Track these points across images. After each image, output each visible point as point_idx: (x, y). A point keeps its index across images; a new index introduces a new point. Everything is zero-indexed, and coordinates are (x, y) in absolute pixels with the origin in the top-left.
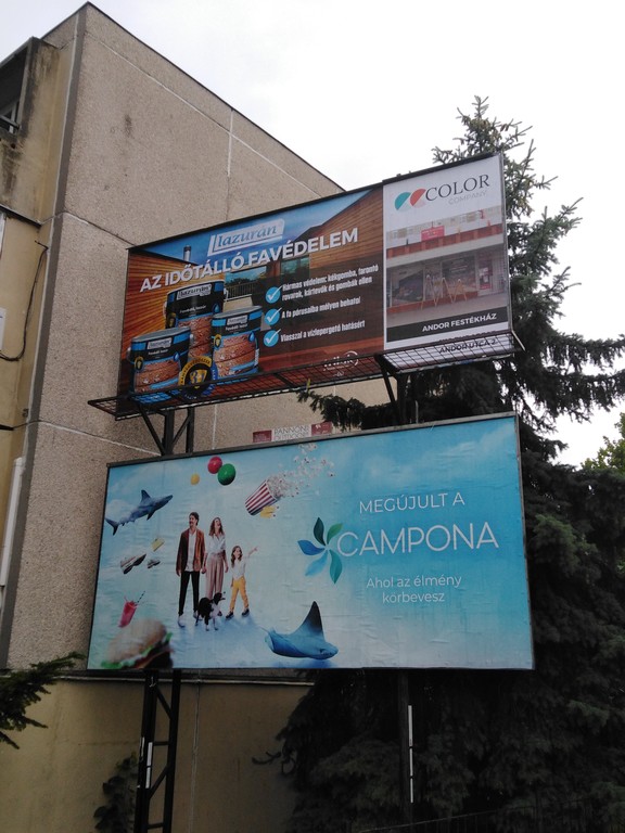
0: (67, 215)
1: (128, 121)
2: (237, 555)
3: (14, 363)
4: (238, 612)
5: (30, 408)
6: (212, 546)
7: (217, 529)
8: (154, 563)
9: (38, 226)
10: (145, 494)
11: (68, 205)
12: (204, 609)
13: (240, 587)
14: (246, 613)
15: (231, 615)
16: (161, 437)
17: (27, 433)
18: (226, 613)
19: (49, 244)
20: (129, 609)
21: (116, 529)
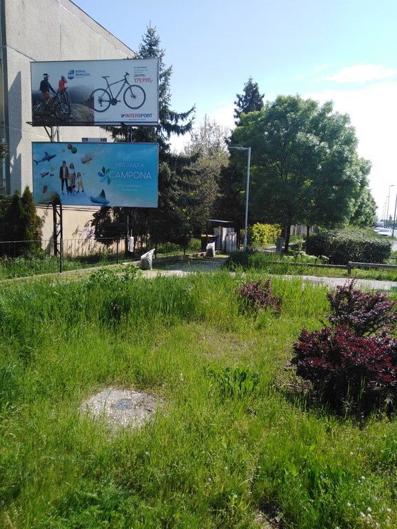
0: (7, 47)
2: (79, 175)
4: (81, 190)
6: (71, 172)
7: (72, 167)
8: (52, 175)
10: (46, 153)
12: (70, 189)
13: (81, 184)
14: (83, 191)
15: (78, 192)
16: (50, 134)
17: (4, 130)
18: (77, 191)
20: (45, 188)
21: (37, 163)
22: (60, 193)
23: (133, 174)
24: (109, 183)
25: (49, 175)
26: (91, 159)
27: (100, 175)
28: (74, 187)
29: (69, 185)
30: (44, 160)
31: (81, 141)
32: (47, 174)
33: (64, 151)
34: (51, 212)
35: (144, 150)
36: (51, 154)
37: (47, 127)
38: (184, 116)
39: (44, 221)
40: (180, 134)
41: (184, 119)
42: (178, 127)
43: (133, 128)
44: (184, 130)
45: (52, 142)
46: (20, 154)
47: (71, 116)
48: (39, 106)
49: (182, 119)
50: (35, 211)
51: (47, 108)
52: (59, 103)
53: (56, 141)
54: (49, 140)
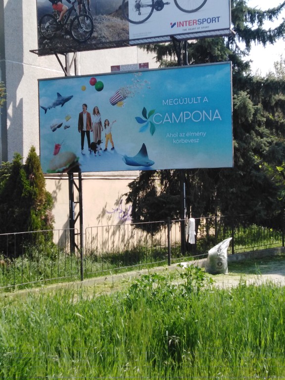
2: (107, 123)
4: (109, 147)
6: (94, 119)
7: (96, 112)
10: (59, 95)
12: (93, 147)
13: (109, 137)
14: (113, 148)
15: (106, 149)
18: (103, 148)
20: (57, 147)
21: (46, 111)
22: (78, 153)
23: (191, 116)
24: (153, 132)
25: (62, 127)
26: (125, 98)
27: (140, 121)
28: (99, 142)
29: (92, 140)
30: (55, 105)
31: (109, 71)
32: (59, 126)
33: (84, 89)
34: (65, 184)
35: (208, 76)
36: (65, 95)
37: (59, 55)
38: (272, 13)
39: (55, 198)
40: (268, 43)
41: (274, 18)
42: (264, 32)
43: (190, 42)
44: (275, 36)
45: (67, 77)
46: (21, 100)
47: (95, 34)
48: (48, 24)
49: (270, 18)
50: (43, 185)
51: (59, 26)
52: (77, 17)
53: (72, 74)
54: (62, 74)
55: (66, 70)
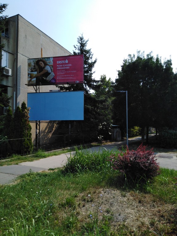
0: (18, 54)
1: (26, 36)
3: (11, 77)
5: (15, 84)
9: (13, 54)
11: (18, 52)
16: (36, 89)
17: (15, 88)
19: (16, 58)
31: (49, 91)
37: (34, 86)
53: (38, 92)
54: (35, 92)
55: (36, 90)
